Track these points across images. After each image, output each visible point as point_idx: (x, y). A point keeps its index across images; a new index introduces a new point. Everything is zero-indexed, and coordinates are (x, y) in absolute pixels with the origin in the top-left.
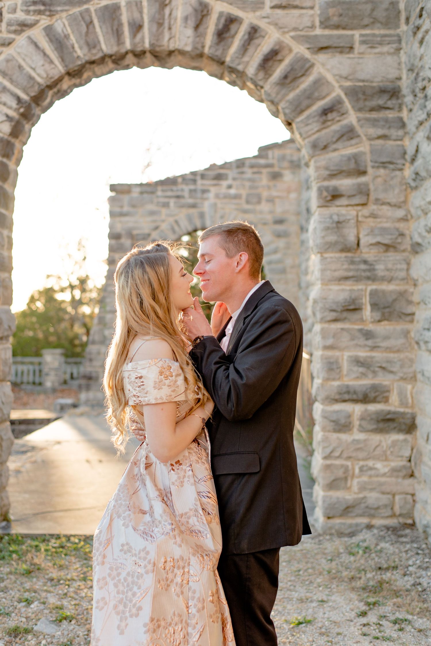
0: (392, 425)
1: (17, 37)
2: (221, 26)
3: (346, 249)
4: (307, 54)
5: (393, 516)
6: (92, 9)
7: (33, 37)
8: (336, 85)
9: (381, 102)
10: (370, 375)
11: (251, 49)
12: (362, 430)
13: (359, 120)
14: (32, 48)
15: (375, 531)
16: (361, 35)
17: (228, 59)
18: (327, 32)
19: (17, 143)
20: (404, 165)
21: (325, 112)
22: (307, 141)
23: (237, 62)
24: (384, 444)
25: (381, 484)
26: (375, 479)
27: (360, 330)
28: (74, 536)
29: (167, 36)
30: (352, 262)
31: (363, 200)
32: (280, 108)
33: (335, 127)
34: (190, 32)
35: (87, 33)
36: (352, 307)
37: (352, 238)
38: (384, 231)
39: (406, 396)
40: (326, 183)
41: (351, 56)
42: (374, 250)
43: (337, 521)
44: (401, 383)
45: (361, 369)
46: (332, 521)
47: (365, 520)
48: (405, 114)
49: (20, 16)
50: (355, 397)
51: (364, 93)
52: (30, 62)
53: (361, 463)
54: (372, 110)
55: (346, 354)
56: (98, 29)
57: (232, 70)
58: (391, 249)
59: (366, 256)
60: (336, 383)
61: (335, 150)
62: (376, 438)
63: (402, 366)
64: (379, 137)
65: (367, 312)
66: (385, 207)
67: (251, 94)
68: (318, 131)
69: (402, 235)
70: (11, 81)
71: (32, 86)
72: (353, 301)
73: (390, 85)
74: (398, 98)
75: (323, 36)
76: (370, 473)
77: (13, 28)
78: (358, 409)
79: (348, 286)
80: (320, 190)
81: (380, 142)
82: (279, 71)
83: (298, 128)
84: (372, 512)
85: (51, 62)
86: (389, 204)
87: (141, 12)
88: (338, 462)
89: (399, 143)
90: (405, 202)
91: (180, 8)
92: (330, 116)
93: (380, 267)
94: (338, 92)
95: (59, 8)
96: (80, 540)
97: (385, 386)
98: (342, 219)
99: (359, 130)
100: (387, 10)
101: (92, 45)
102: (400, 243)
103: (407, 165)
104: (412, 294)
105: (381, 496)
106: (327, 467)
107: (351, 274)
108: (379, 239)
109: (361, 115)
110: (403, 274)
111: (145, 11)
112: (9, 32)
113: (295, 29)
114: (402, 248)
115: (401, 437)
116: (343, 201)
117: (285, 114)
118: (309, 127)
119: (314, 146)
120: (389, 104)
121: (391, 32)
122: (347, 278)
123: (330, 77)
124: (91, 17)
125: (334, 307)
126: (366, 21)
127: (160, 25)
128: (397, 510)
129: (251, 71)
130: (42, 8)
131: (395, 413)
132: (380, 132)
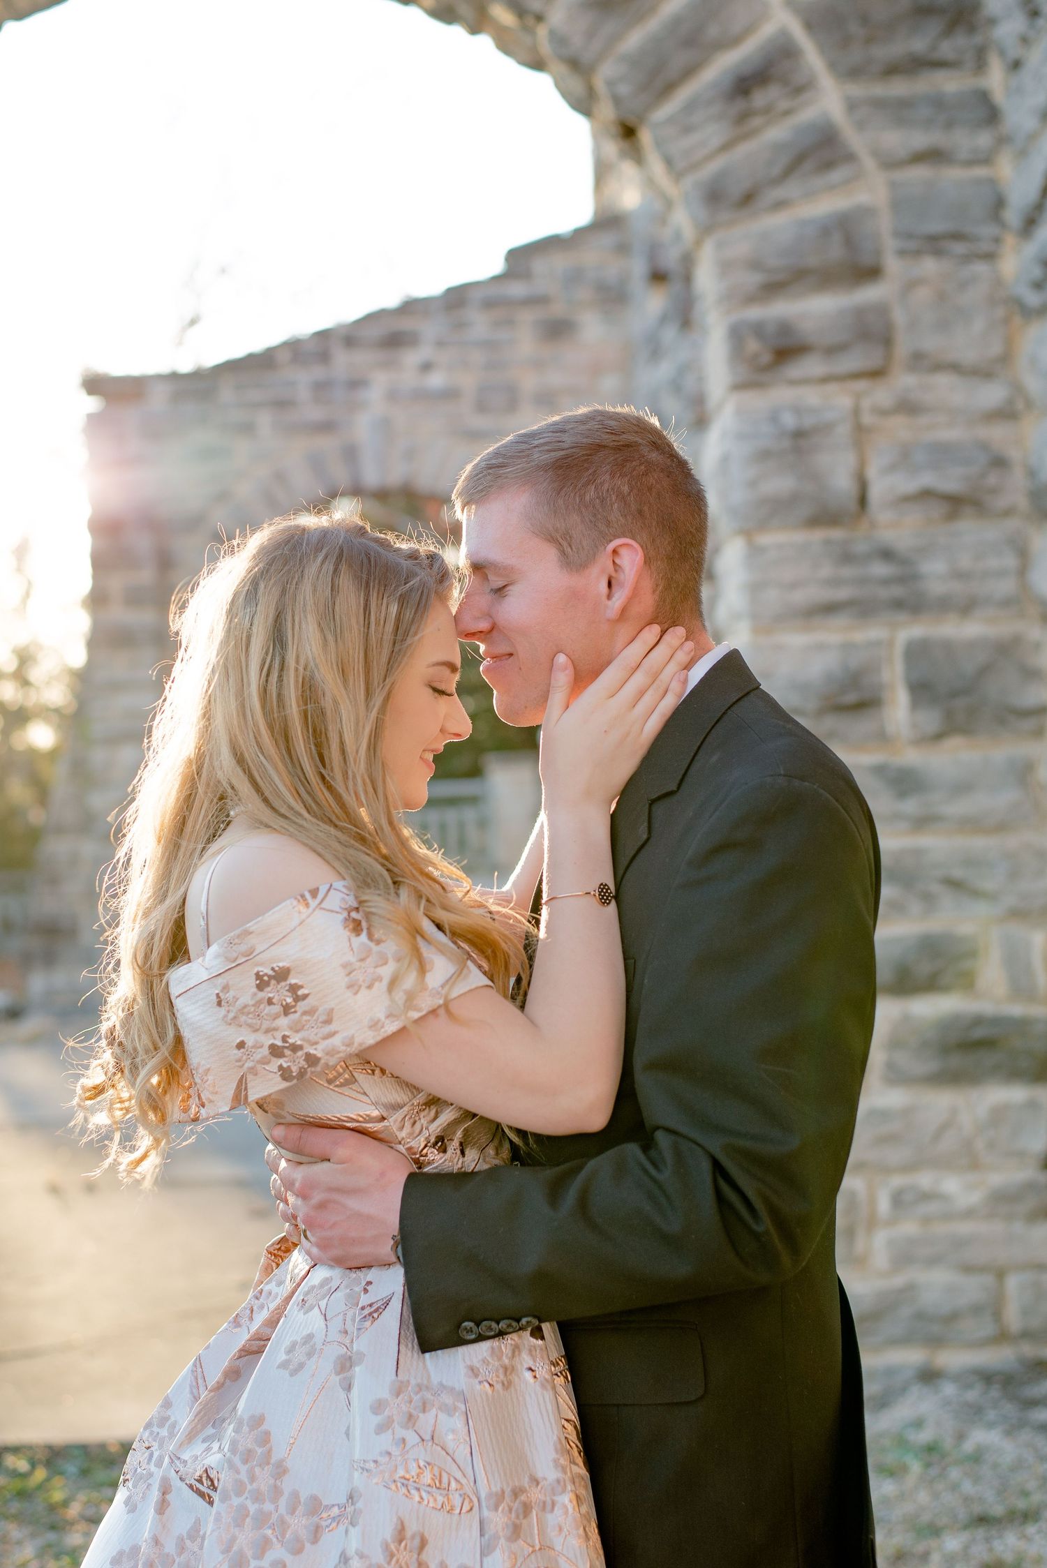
0: (988, 1059)
3: (824, 517)
5: (1002, 1337)
9: (919, 45)
10: (916, 909)
12: (896, 1079)
13: (852, 106)
15: (949, 1389)
20: (997, 240)
21: (743, 86)
22: (689, 181)
24: (964, 1118)
25: (960, 1243)
26: (942, 1228)
27: (879, 770)
28: (16, 1450)
30: (847, 558)
31: (872, 359)
32: (599, 83)
33: (777, 132)
36: (851, 698)
37: (842, 482)
38: (942, 454)
39: (1028, 965)
40: (755, 313)
42: (914, 518)
44: (1013, 928)
47: (913, 1356)
48: (995, 79)
53: (897, 1181)
54: (892, 70)
58: (970, 510)
59: (888, 536)
61: (780, 205)
62: (941, 1101)
63: (1014, 875)
64: (916, 159)
65: (899, 712)
66: (943, 381)
67: (505, 45)
68: (726, 147)
69: (999, 462)
72: (854, 678)
74: (972, 29)
76: (924, 1209)
79: (834, 633)
80: (737, 335)
81: (920, 173)
83: (659, 144)
84: (937, 1328)
86: (955, 368)
89: (980, 172)
90: (1006, 358)
92: (760, 98)
93: (934, 568)
94: (781, 21)
96: (33, 1465)
97: (962, 940)
98: (808, 422)
99: (855, 140)
102: (994, 491)
103: (1010, 240)
104: (1037, 646)
105: (961, 1279)
107: (842, 594)
108: (927, 479)
109: (857, 90)
110: (1006, 587)
114: (1001, 502)
115: (1017, 1094)
116: (811, 366)
117: (617, 101)
118: (696, 138)
119: (714, 195)
120: (947, 49)
122: (829, 609)
128: (1013, 1318)
131: (997, 1021)
132: (920, 140)
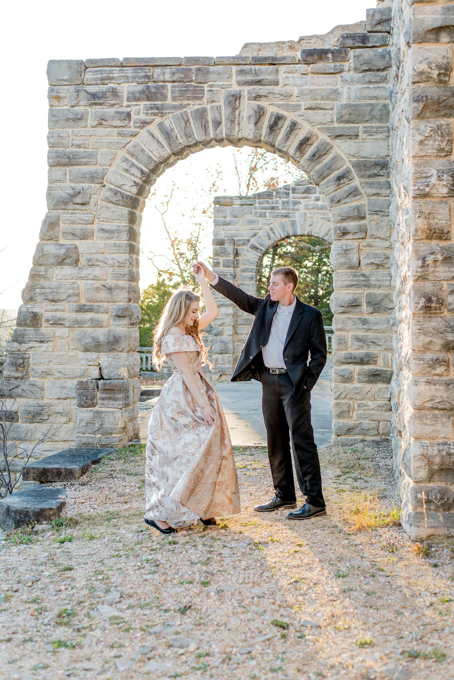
0: (379, 378)
1: (141, 131)
2: (272, 122)
3: (351, 267)
4: (328, 140)
5: (378, 434)
6: (189, 112)
7: (150, 130)
8: (347, 160)
9: (376, 171)
10: (365, 347)
11: (292, 137)
12: (360, 381)
13: (361, 183)
14: (150, 138)
15: (366, 443)
16: (364, 127)
17: (277, 144)
18: (341, 125)
19: (141, 199)
20: (389, 213)
21: (339, 178)
22: (327, 197)
23: (282, 146)
24: (373, 390)
25: (371, 415)
26: (368, 412)
27: (360, 319)
29: (237, 129)
30: (355, 276)
31: (363, 235)
33: (346, 188)
34: (252, 126)
35: (185, 128)
36: (355, 304)
37: (355, 260)
38: (376, 255)
39: (388, 361)
40: (339, 225)
41: (357, 141)
42: (370, 268)
43: (343, 437)
44: (385, 352)
45: (359, 343)
46: (339, 438)
47: (361, 437)
48: (391, 179)
49: (143, 117)
50: (355, 361)
51: (365, 166)
52: (149, 147)
53: (359, 402)
54: (370, 176)
55: (351, 334)
56: (192, 125)
57: (280, 151)
58: (381, 267)
59: (364, 272)
60: (344, 352)
61: (345, 203)
62: (368, 386)
63: (385, 342)
64: (374, 195)
65: (364, 307)
66: (377, 241)
68: (335, 191)
69: (388, 258)
70: (137, 159)
71: (151, 163)
72: (355, 300)
73: (382, 160)
74: (387, 169)
75: (338, 128)
76: (364, 408)
77: (138, 125)
78: (357, 368)
79: (352, 290)
80: (336, 229)
81: (375, 197)
82: (310, 151)
84: (365, 432)
85: (163, 147)
86: (380, 238)
87: (220, 114)
88: (344, 401)
89: (386, 198)
90: (390, 237)
91: (246, 110)
92: (342, 181)
93: (373, 278)
94: (348, 165)
95: (167, 111)
97: (375, 354)
98: (348, 248)
99: (361, 190)
100: (381, 110)
101: (188, 136)
102: (386, 263)
104: (392, 295)
105: (371, 422)
106: (337, 404)
107: (354, 283)
108: (372, 261)
109: (362, 180)
110: (387, 283)
111: (223, 112)
112: (135, 127)
113: (321, 123)
114: (387, 266)
115: (384, 386)
116: (350, 236)
118: (329, 188)
119: (332, 201)
120: (381, 173)
121: (384, 125)
122: (352, 286)
123: (343, 155)
124: (188, 117)
125: (343, 304)
126: (367, 118)
127: (232, 122)
128: (381, 430)
129: (291, 151)
130: (156, 111)
131: (380, 371)
132: (375, 191)
